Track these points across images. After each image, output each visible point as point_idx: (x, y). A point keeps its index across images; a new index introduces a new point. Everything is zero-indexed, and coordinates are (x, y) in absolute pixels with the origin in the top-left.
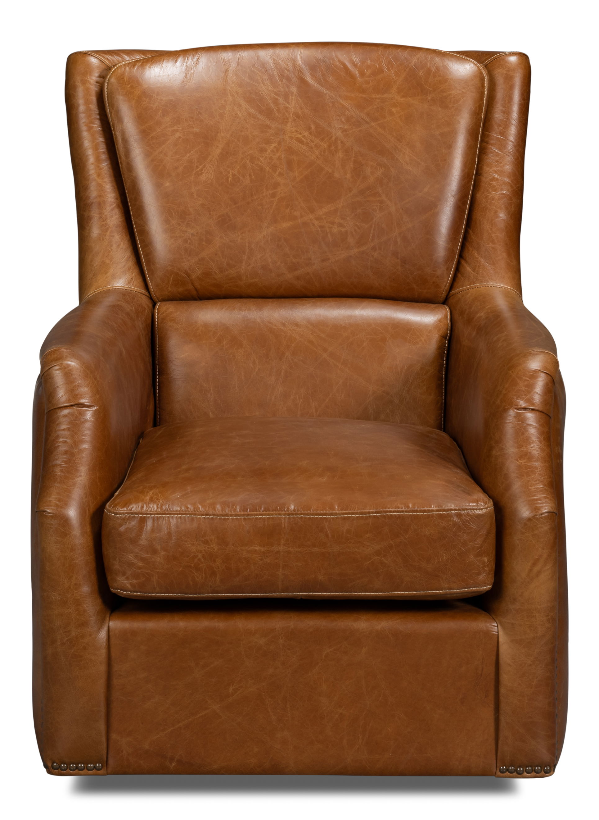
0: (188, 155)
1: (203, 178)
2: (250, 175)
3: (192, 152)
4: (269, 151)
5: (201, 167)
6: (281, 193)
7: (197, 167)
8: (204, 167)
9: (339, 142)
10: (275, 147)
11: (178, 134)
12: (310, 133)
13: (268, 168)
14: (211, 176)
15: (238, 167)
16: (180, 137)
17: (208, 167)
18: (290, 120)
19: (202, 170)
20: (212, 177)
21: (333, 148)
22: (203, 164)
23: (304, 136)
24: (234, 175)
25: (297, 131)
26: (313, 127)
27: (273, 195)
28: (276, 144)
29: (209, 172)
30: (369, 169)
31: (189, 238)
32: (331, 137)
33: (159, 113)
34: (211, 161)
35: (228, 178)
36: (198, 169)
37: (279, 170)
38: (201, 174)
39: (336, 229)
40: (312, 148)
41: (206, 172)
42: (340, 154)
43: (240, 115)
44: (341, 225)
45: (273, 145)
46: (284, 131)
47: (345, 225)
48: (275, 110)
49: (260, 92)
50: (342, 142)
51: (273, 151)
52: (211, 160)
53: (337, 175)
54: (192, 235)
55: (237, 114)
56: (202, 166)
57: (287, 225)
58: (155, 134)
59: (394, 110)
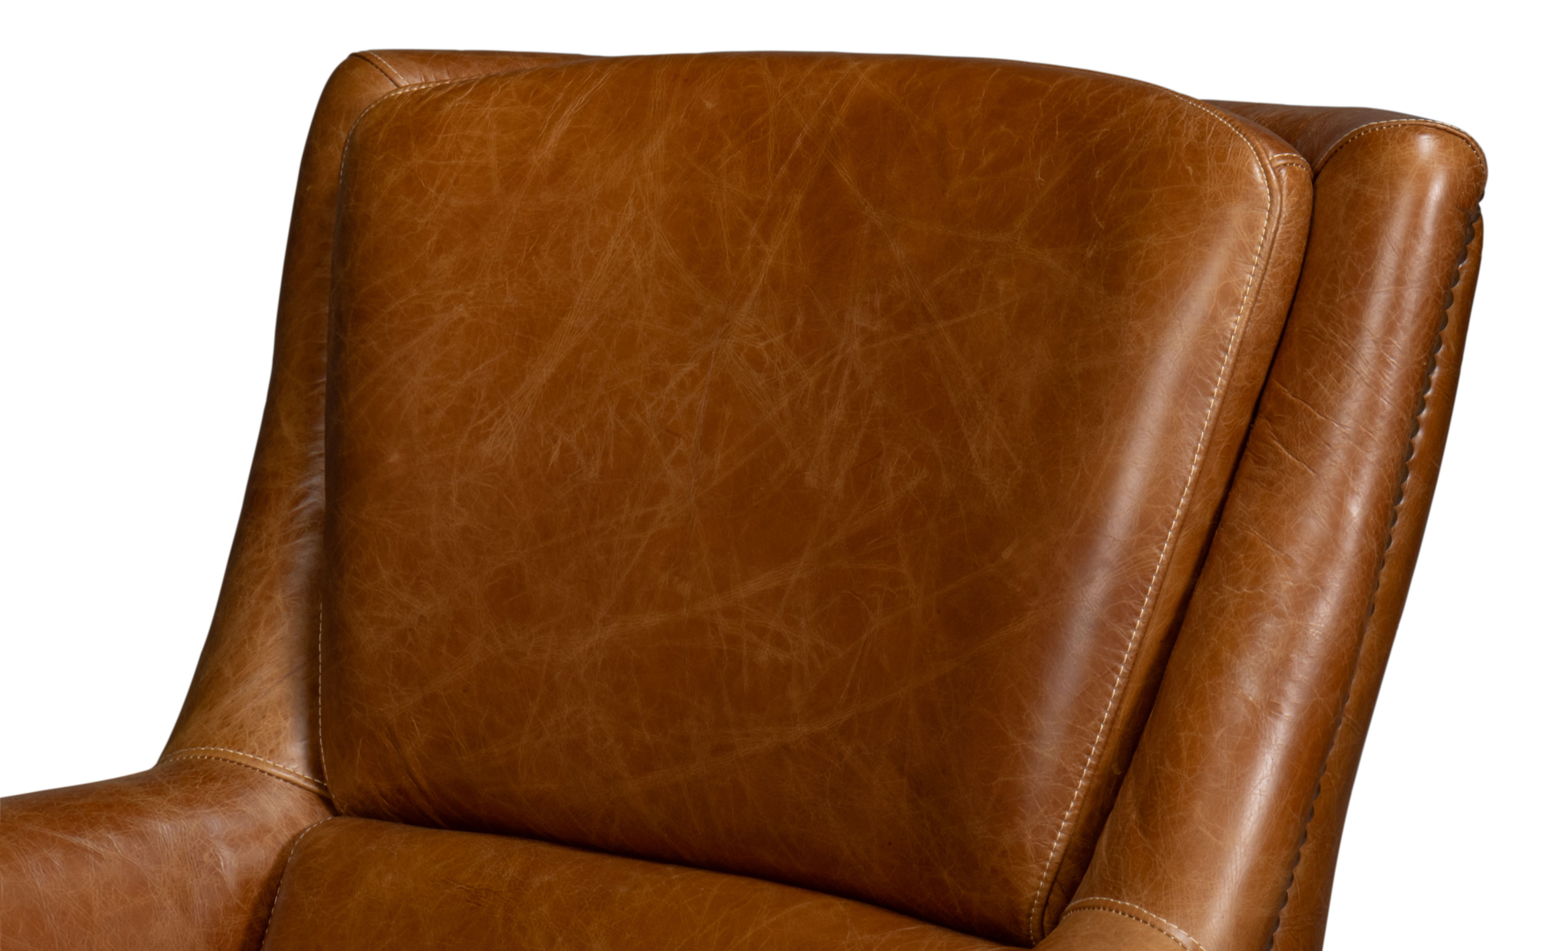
0: (469, 374)
1: (486, 448)
2: (605, 454)
3: (481, 367)
4: (672, 384)
5: (491, 414)
6: (663, 519)
7: (482, 414)
8: (500, 414)
9: (847, 373)
10: (692, 374)
11: (460, 310)
12: (787, 339)
13: (655, 436)
14: (508, 446)
15: (583, 426)
16: (462, 320)
17: (509, 417)
18: (755, 292)
19: (490, 423)
20: (511, 448)
21: (826, 391)
22: (499, 408)
23: (769, 348)
24: (565, 449)
25: (758, 329)
26: (800, 321)
27: (643, 523)
28: (697, 365)
29: (507, 433)
30: (891, 470)
31: (411, 630)
32: (832, 357)
33: (429, 243)
34: (520, 399)
35: (549, 455)
36: (482, 422)
37: (680, 446)
38: (486, 436)
39: (765, 653)
40: (777, 384)
41: (498, 430)
42: (837, 414)
43: (637, 266)
44: (779, 641)
45: (689, 367)
46: (728, 324)
47: (791, 641)
48: (727, 257)
49: (711, 201)
50: (853, 374)
51: (681, 385)
52: (522, 397)
53: (811, 479)
54: (422, 618)
55: (629, 263)
56: (495, 411)
57: (651, 620)
58: (401, 305)
59: (1002, 284)
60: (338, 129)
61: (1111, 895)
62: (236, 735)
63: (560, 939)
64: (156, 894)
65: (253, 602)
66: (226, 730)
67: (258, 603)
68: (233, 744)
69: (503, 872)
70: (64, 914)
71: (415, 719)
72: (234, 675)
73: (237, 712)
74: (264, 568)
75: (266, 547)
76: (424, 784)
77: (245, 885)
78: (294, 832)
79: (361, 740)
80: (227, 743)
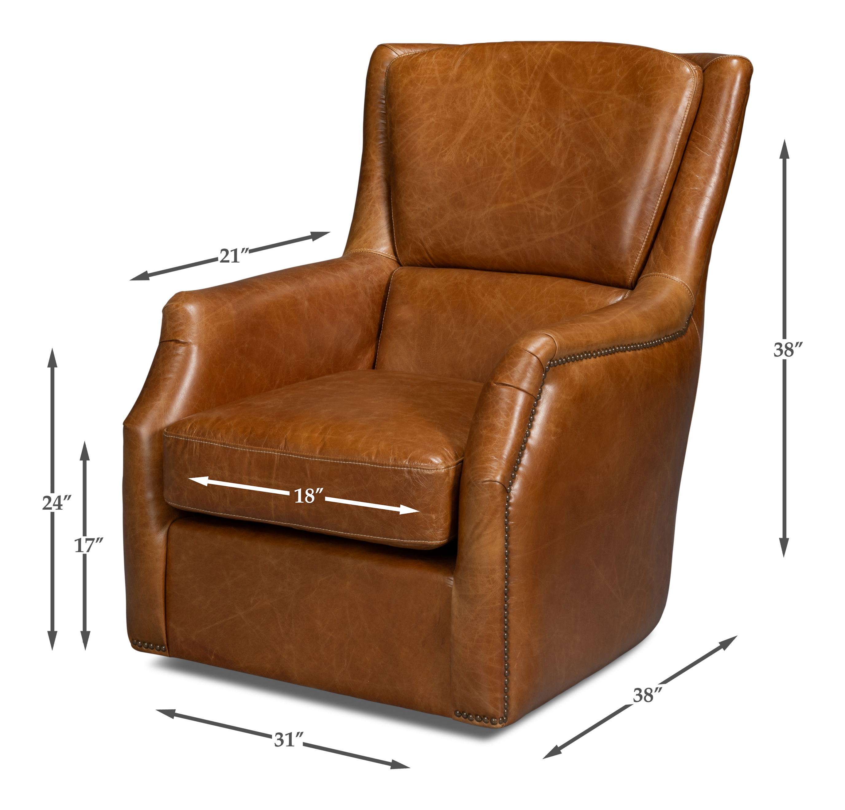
0: (437, 138)
1: (445, 159)
2: (484, 159)
3: (441, 136)
4: (504, 138)
5: (446, 149)
6: (505, 177)
7: (443, 149)
8: (448, 149)
9: (561, 133)
10: (510, 135)
11: (432, 119)
12: (540, 124)
13: (500, 153)
14: (452, 158)
15: (476, 152)
16: (433, 122)
17: (452, 150)
18: (528, 111)
19: (446, 152)
20: (453, 159)
21: (555, 138)
22: (448, 147)
23: (535, 127)
24: (471, 158)
25: (530, 122)
26: (544, 119)
27: (499, 178)
28: (511, 132)
29: (451, 155)
30: (579, 159)
31: (426, 212)
32: (556, 128)
33: (420, 100)
34: (455, 145)
35: (466, 160)
36: (443, 151)
37: (508, 156)
38: (445, 156)
39: (543, 213)
40: (538, 137)
41: (449, 154)
42: (559, 145)
43: (488, 105)
44: (547, 209)
45: (509, 133)
46: (520, 121)
47: (551, 209)
48: (517, 101)
49: (510, 85)
50: (563, 133)
51: (507, 139)
52: (455, 144)
53: (553, 163)
54: (429, 209)
55: (485, 104)
56: (447, 148)
57: (505, 205)
58: (413, 119)
59: (610, 106)
60: (380, 67)
61: (658, 272)
62: (370, 245)
63: (486, 294)
64: (358, 289)
65: (369, 207)
66: (366, 244)
67: (370, 208)
68: (369, 247)
69: (464, 278)
70: (337, 294)
71: (429, 237)
72: (366, 228)
73: (369, 238)
74: (371, 197)
75: (371, 191)
76: (432, 256)
77: (380, 286)
78: (391, 271)
79: (411, 244)
80: (367, 247)
